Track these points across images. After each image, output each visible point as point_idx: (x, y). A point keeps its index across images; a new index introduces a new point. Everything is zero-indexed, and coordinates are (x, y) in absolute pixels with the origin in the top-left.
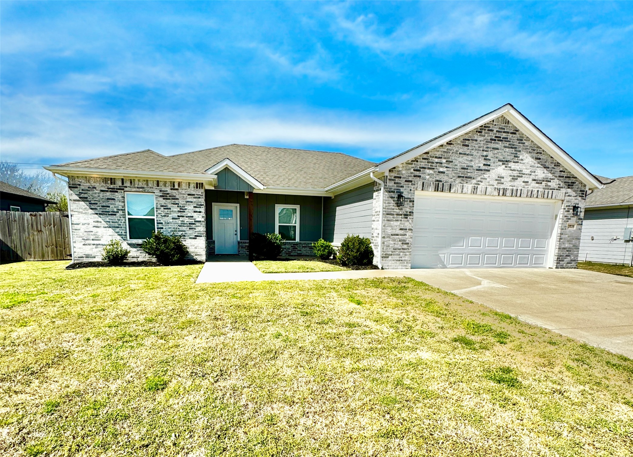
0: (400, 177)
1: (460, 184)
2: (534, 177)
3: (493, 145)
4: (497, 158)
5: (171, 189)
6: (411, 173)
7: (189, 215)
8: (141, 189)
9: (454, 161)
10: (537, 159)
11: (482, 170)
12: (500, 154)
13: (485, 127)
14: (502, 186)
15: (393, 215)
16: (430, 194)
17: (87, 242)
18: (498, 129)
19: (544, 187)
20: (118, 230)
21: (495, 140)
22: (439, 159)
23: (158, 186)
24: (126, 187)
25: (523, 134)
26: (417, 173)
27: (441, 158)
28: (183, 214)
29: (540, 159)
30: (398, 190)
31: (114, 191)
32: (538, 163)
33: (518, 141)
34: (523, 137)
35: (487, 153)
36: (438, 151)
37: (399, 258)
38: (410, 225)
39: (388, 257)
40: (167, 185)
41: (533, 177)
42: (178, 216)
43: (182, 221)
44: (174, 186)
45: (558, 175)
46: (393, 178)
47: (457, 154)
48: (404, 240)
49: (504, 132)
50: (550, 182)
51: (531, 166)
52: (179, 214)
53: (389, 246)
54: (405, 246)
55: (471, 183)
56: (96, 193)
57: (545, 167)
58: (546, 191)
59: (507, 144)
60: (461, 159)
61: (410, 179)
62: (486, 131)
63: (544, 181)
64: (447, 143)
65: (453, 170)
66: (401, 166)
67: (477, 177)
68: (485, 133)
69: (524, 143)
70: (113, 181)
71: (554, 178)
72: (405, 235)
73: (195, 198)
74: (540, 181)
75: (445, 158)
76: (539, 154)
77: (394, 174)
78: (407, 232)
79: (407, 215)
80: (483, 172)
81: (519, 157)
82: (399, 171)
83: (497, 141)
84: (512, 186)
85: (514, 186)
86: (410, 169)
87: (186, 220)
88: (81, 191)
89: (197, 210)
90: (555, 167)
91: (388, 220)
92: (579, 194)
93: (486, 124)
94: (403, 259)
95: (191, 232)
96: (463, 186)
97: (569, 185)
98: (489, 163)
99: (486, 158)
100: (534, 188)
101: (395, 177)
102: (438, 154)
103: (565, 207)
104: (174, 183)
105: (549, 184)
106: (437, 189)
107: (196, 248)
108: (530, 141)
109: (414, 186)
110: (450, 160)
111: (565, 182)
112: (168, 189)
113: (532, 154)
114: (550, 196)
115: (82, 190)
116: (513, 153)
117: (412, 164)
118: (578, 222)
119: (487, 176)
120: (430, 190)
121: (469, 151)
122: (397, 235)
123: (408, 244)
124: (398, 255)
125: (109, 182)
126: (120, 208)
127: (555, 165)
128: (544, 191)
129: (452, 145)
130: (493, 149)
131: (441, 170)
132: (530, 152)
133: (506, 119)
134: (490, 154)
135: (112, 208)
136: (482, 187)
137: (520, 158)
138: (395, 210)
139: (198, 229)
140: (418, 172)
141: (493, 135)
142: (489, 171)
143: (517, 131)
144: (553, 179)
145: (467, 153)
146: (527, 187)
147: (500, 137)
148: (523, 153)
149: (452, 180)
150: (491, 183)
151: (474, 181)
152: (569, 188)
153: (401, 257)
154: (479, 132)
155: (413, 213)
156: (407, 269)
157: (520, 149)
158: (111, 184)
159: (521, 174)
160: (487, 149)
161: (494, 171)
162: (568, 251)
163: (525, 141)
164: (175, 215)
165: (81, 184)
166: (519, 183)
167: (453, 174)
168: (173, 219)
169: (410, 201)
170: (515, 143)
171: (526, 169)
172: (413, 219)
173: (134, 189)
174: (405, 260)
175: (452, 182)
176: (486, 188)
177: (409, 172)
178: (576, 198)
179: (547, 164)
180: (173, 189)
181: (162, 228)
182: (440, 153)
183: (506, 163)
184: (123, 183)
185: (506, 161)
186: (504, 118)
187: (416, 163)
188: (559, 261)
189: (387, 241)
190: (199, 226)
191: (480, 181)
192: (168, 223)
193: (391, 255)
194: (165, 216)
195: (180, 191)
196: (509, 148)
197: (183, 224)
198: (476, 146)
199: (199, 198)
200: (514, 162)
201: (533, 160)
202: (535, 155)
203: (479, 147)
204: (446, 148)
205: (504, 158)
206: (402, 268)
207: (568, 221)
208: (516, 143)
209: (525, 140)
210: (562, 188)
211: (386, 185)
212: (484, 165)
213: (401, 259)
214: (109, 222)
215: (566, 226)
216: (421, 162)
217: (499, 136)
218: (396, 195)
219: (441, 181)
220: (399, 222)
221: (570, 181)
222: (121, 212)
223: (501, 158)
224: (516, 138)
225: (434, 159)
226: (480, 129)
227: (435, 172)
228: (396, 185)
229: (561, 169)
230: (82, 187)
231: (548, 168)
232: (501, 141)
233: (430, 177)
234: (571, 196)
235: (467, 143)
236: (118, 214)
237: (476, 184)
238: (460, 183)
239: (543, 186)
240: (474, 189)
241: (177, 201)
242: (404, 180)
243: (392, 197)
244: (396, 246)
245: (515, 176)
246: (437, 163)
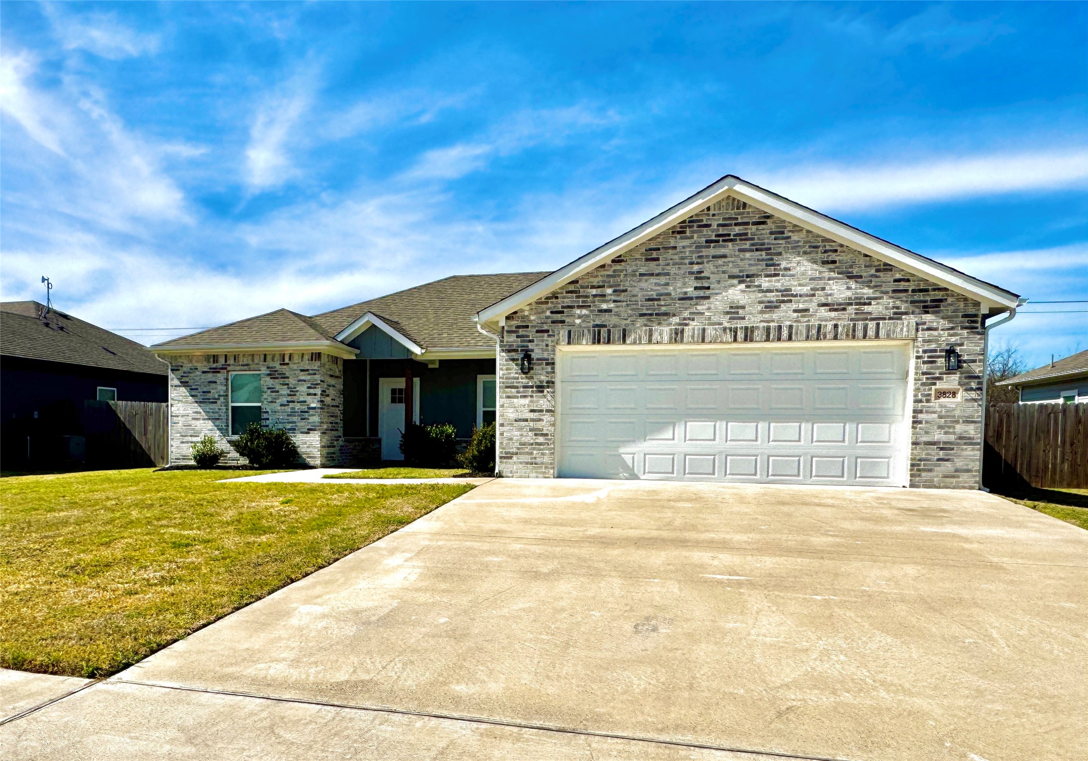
0: (527, 327)
1: (644, 328)
2: (822, 299)
3: (712, 251)
4: (724, 272)
5: (281, 364)
6: (547, 318)
7: (302, 399)
8: (246, 367)
9: (629, 289)
10: (825, 263)
11: (691, 298)
12: (731, 265)
13: (690, 222)
14: (740, 324)
15: (517, 387)
16: (585, 348)
17: (186, 439)
18: (721, 222)
19: (853, 316)
20: (218, 423)
21: (718, 241)
22: (599, 290)
23: (265, 360)
24: (229, 365)
25: (784, 221)
26: (558, 317)
27: (603, 287)
28: (295, 398)
29: (834, 262)
30: (524, 346)
31: (216, 371)
32: (831, 270)
33: (773, 236)
34: (785, 227)
35: (701, 266)
36: (597, 276)
37: (531, 458)
38: (548, 403)
39: (511, 458)
40: (276, 359)
41: (820, 297)
42: (288, 402)
43: (293, 408)
44: (284, 360)
45: (890, 289)
46: (514, 329)
47: (634, 275)
48: (539, 430)
49: (736, 224)
50: (870, 304)
51: (811, 279)
52: (289, 399)
53: (511, 439)
54: (541, 439)
55: (670, 324)
56: (197, 376)
57: (849, 278)
58: (860, 325)
59: (747, 245)
60: (643, 285)
61: (545, 327)
62: (695, 228)
63: (851, 304)
64: (613, 261)
65: (627, 305)
66: (528, 308)
67: (681, 312)
68: (693, 232)
69: (789, 237)
70: (215, 358)
71: (878, 295)
72: (540, 420)
73: (309, 374)
74: (840, 304)
75: (610, 287)
76: (830, 254)
77: (514, 323)
78: (545, 415)
79: (542, 387)
80: (694, 301)
81: (779, 265)
82: (524, 317)
83: (721, 243)
84: (768, 322)
85: (773, 321)
86: (543, 312)
87: (298, 407)
88: (182, 374)
89: (312, 391)
90: (878, 274)
91: (509, 397)
92: (961, 322)
93: (692, 217)
94: (538, 460)
95: (303, 423)
96: (651, 331)
97: (924, 307)
98: (706, 285)
99: (699, 275)
100: (826, 320)
101: (518, 327)
102: (595, 281)
103: (921, 354)
104: (284, 355)
105: (866, 308)
106: (597, 340)
107: (308, 447)
108: (804, 231)
109: (553, 338)
110: (621, 288)
111: (912, 302)
112: (277, 365)
113: (813, 255)
114: (871, 332)
115: (184, 373)
116: (763, 260)
117: (547, 303)
118: (967, 384)
119: (704, 307)
120: (584, 342)
121: (660, 268)
122: (527, 420)
123: (546, 435)
124: (528, 453)
125: (212, 360)
126: (222, 393)
127: (877, 271)
128: (854, 325)
129: (622, 263)
130: (714, 257)
131: (604, 306)
132: (805, 253)
133: (739, 201)
134: (708, 269)
135: (214, 394)
136: (694, 329)
137: (782, 266)
138: (520, 380)
139: (312, 419)
140: (559, 315)
141: (710, 233)
142: (708, 298)
143: (768, 217)
144: (876, 298)
145: (657, 272)
146: (806, 319)
147: (729, 235)
148: (789, 255)
149: (628, 322)
150: (715, 319)
151: (675, 320)
152: (927, 312)
153: (535, 458)
154: (679, 233)
155: (553, 383)
156: (546, 477)
157: (780, 250)
158: (214, 362)
159: (787, 295)
160: (699, 260)
161: (719, 297)
162: (942, 449)
163: (790, 234)
164: (284, 400)
165: (184, 365)
166: (785, 315)
167: (630, 312)
168: (282, 405)
169: (547, 364)
170: (766, 241)
171: (800, 285)
172: (554, 392)
173: (238, 368)
174: (542, 463)
175: (626, 325)
176: (704, 330)
177: (543, 316)
178: (951, 332)
179: (855, 271)
180: (283, 364)
181: (268, 419)
182: (600, 279)
183: (748, 279)
184: (226, 361)
185: (748, 276)
186: (734, 199)
187: (554, 300)
188: (919, 470)
189: (507, 431)
190: (313, 415)
191: (689, 319)
192: (275, 412)
193: (517, 454)
194: (272, 402)
195: (291, 365)
196: (752, 251)
197: (293, 413)
198: (676, 257)
199: (315, 374)
200: (767, 276)
201: (815, 266)
202: (820, 256)
203: (682, 258)
204: (612, 269)
205: (740, 271)
206: (537, 477)
207: (935, 384)
208: (769, 240)
209: (790, 231)
210: (906, 313)
211: (502, 341)
212: (696, 288)
213: (534, 460)
214: (209, 412)
215: (930, 395)
216: (564, 298)
217: (725, 232)
218: (520, 356)
219: (605, 326)
220: (529, 399)
221: (928, 299)
222: (222, 399)
223: (736, 271)
224: (768, 231)
225: (589, 290)
226: (681, 227)
227: (592, 311)
228: (519, 339)
229: (898, 276)
230: (185, 369)
231: (861, 277)
232: (731, 240)
233: (583, 321)
234: (936, 329)
235: (655, 255)
236: (219, 402)
237: (680, 324)
238: (646, 325)
239: (850, 314)
240: (676, 334)
241: (287, 381)
242: (535, 330)
243: (513, 360)
244: (524, 440)
245: (772, 302)
246: (595, 296)
